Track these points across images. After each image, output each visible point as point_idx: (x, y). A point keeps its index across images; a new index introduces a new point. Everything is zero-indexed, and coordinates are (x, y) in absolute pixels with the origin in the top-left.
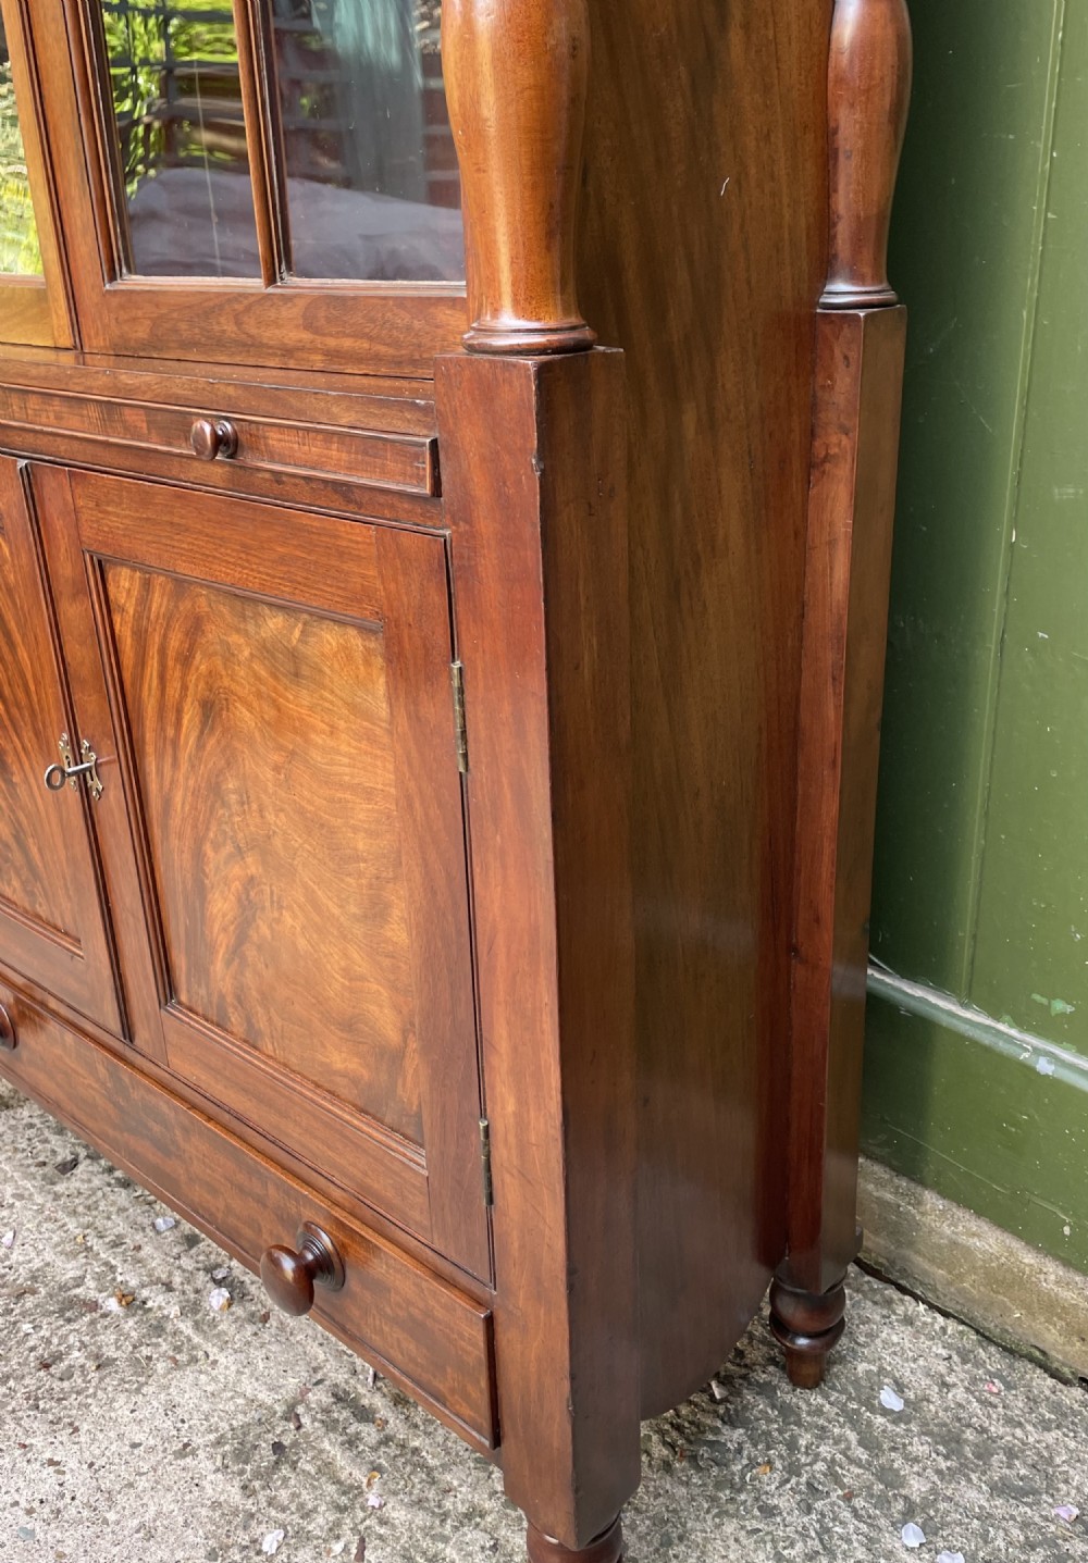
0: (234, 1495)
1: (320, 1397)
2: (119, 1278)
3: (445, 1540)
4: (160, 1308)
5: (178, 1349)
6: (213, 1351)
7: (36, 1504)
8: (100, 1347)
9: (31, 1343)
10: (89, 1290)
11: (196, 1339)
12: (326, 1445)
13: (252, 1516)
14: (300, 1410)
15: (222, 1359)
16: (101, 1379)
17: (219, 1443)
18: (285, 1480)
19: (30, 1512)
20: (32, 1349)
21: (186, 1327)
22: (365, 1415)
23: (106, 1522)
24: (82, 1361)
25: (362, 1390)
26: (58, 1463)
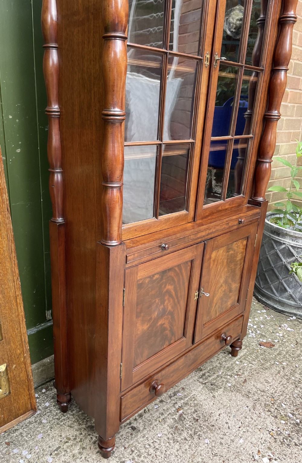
0: (222, 390)
1: (201, 380)
2: (173, 412)
3: (225, 367)
4: (181, 404)
5: (191, 400)
6: (192, 395)
7: (228, 416)
8: (192, 412)
9: (191, 424)
10: (176, 417)
11: (189, 397)
12: (211, 379)
13: (225, 387)
14: (204, 382)
15: (193, 393)
16: (199, 411)
17: (212, 393)
18: (218, 384)
19: (230, 417)
20: (193, 424)
21: (186, 399)
22: (204, 375)
23: (230, 406)
24: (195, 415)
25: (199, 375)
26: (219, 414)
